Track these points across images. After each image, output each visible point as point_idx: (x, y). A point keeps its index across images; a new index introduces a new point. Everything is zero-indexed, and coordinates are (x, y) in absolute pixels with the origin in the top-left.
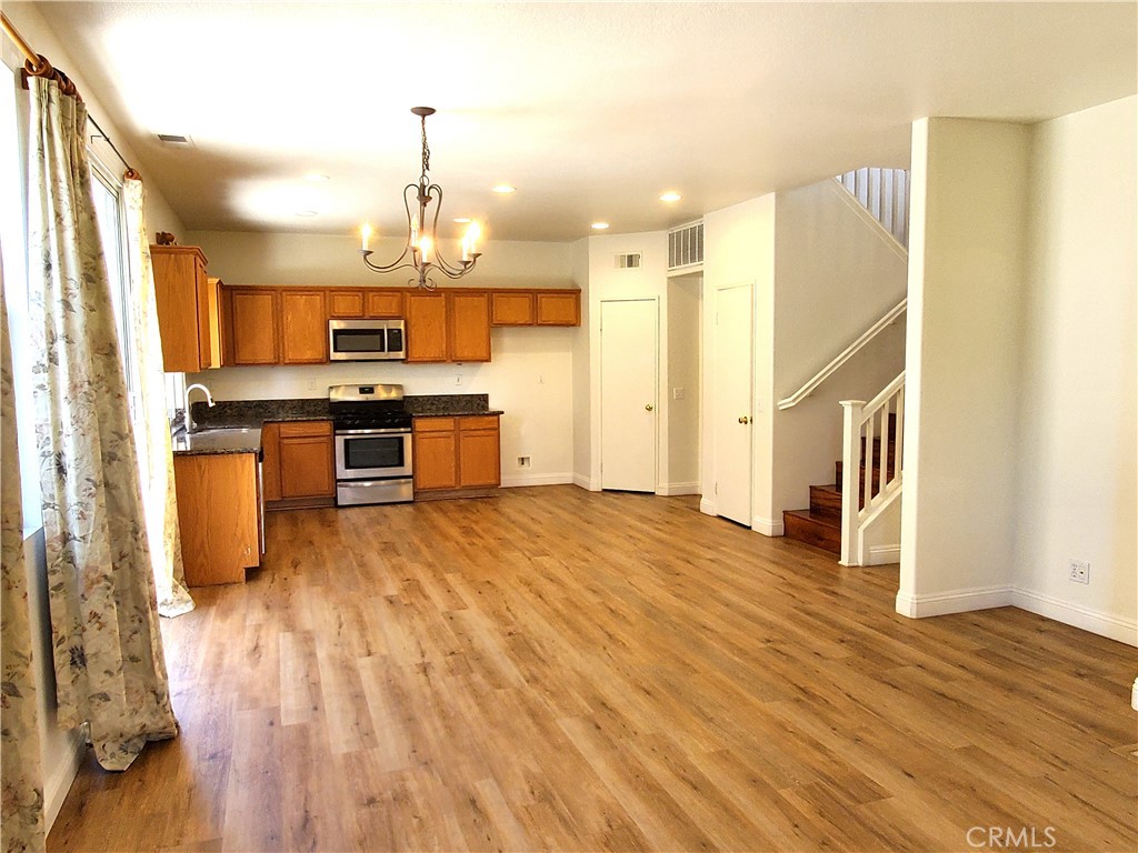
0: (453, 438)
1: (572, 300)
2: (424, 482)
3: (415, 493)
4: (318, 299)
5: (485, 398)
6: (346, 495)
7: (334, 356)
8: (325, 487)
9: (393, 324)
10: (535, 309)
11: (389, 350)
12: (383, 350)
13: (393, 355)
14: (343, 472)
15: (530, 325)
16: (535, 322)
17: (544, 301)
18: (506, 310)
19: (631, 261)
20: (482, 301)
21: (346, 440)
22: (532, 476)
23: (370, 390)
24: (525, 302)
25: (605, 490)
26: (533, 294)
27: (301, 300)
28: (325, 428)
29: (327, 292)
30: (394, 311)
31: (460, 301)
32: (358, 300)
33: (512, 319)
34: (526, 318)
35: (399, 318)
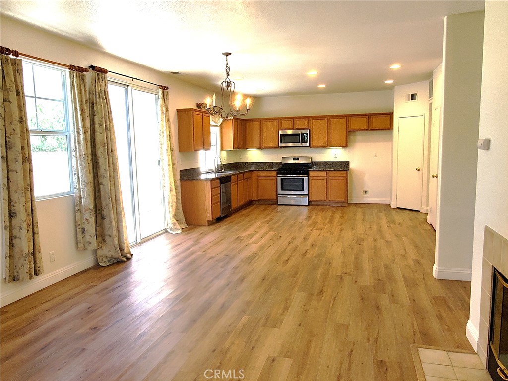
0: (325, 179)
1: (388, 117)
2: (313, 198)
3: (309, 202)
4: (276, 122)
5: (347, 163)
6: (281, 200)
7: (281, 145)
8: (274, 197)
9: (304, 132)
10: (369, 122)
11: (302, 142)
12: (299, 142)
13: (304, 144)
14: (280, 192)
15: (367, 130)
16: (369, 129)
17: (374, 119)
18: (355, 124)
19: (413, 97)
20: (344, 120)
21: (281, 179)
22: (369, 199)
23: (298, 159)
24: (365, 119)
25: (398, 208)
26: (369, 116)
27: (269, 123)
28: (274, 173)
29: (279, 120)
30: (305, 127)
31: (334, 121)
32: (291, 122)
33: (357, 128)
34: (365, 127)
35: (307, 129)
